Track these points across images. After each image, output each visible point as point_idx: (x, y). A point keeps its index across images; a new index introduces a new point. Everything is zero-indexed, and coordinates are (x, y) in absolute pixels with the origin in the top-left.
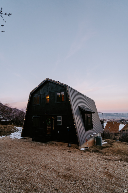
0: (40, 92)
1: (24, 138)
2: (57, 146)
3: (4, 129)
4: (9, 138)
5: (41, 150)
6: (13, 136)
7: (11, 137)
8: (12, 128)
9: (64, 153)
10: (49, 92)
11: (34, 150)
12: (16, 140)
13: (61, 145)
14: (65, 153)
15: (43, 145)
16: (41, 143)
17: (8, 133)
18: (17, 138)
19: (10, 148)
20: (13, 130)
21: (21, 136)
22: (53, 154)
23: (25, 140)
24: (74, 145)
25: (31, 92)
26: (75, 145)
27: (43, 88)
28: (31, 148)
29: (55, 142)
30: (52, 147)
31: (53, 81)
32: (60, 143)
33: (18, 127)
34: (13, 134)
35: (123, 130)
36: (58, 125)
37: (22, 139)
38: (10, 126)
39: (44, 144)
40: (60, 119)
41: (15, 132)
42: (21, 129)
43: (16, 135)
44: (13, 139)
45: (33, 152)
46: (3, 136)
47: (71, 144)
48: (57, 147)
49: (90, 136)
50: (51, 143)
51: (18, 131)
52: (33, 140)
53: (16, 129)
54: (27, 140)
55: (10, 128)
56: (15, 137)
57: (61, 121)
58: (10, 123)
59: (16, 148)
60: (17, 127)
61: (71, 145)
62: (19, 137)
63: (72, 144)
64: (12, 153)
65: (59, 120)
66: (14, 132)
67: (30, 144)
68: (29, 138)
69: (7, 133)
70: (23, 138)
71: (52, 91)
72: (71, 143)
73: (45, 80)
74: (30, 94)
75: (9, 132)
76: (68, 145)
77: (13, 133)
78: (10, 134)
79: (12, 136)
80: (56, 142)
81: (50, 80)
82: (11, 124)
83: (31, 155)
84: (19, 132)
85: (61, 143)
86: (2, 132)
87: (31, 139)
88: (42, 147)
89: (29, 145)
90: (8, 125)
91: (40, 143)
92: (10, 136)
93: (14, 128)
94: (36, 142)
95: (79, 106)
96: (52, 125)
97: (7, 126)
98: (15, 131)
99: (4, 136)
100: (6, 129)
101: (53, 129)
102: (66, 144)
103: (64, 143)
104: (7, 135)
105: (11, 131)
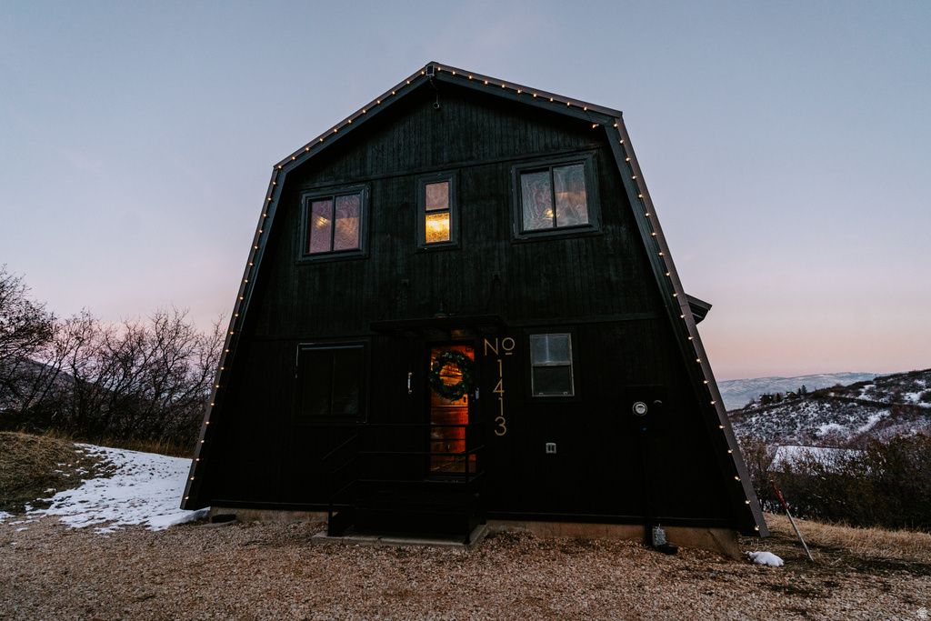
0: (363, 165)
4: (61, 529)
6: (80, 508)
7: (69, 522)
8: (55, 455)
10: (451, 161)
16: (435, 546)
17: (29, 494)
18: (143, 525)
20: (66, 469)
24: (690, 531)
25: (287, 163)
26: (703, 531)
32: (566, 527)
33: (102, 449)
34: (75, 494)
36: (541, 394)
37: (190, 524)
38: (39, 438)
39: (457, 549)
41: (90, 484)
42: (127, 458)
44: (103, 530)
47: (671, 529)
51: (108, 476)
53: (88, 463)
55: (39, 452)
56: (107, 516)
57: (569, 362)
60: (94, 449)
61: (667, 534)
63: (677, 531)
65: (548, 362)
66: (75, 483)
69: (19, 488)
70: (202, 519)
71: (471, 158)
72: (664, 524)
75: (38, 484)
77: (70, 492)
78: (49, 495)
79: (67, 509)
80: (533, 529)
84: (115, 479)
85: (579, 528)
90: (23, 436)
91: (414, 545)
92: (49, 512)
93: (76, 457)
96: (489, 397)
97: (8, 440)
98: (85, 477)
101: (501, 430)
102: (620, 530)
103: (603, 527)
104: (24, 511)
105: (52, 478)
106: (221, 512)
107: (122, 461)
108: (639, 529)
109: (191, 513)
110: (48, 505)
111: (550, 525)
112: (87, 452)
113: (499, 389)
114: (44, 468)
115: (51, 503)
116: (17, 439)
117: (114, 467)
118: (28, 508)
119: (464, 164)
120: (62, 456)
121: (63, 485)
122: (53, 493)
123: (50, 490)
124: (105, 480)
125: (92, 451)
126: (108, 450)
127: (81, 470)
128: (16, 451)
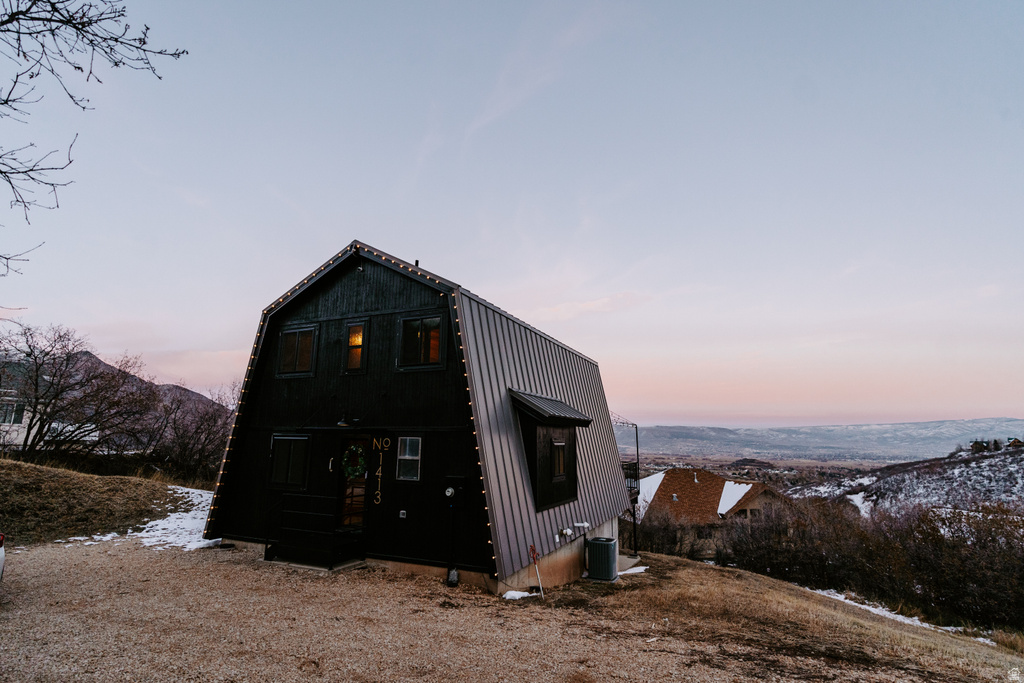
0: (316, 310)
1: (223, 546)
2: (392, 580)
3: (105, 496)
4: (138, 546)
5: (309, 599)
6: (158, 533)
7: (147, 542)
8: (153, 494)
9: (417, 611)
10: (366, 311)
11: (268, 599)
12: (177, 552)
13: (411, 577)
14: (423, 611)
15: (318, 578)
16: (312, 570)
17: (132, 522)
18: (183, 547)
19: (140, 591)
20: (159, 505)
21: (206, 537)
22: (364, 614)
23: (228, 555)
24: (473, 573)
26: (479, 574)
27: (337, 290)
28: (257, 589)
29: (382, 565)
30: (365, 588)
31: (389, 258)
32: (408, 566)
33: (187, 490)
34: (160, 523)
35: (739, 510)
36: (402, 478)
37: (209, 548)
38: (145, 481)
39: (323, 572)
40: (414, 452)
41: (173, 516)
42: (204, 498)
43: (179, 531)
44: (160, 548)
45: (262, 609)
46: (103, 534)
47: (461, 571)
48: (388, 588)
49: (557, 537)
50: (362, 568)
51: (187, 511)
52: (269, 556)
53: (175, 500)
54: (238, 556)
55: (143, 492)
56: (169, 540)
57: (418, 458)
58: (144, 465)
59: (177, 592)
60: (181, 490)
61: (459, 575)
62: (197, 542)
63: (465, 573)
64: (152, 616)
65: (407, 457)
66: (163, 515)
67: (252, 574)
68: (249, 544)
69: (127, 517)
70: (216, 546)
71: (377, 309)
72: (458, 568)
73: (345, 252)
74: (265, 316)
75: (139, 515)
76: (445, 577)
77: (158, 522)
78: (145, 523)
79: (151, 533)
80: (390, 566)
81: (371, 250)
82: (148, 473)
83: (252, 620)
84: (192, 513)
85: (415, 567)
86: (97, 512)
87: (260, 548)
88: (310, 588)
89: (247, 577)
90: (135, 479)
91: (302, 568)
92: (140, 535)
93: (167, 496)
94: (283, 564)
95: (510, 390)
96: (373, 478)
97: (124, 483)
98: (171, 511)
99: (109, 537)
100: (118, 499)
101: (378, 500)
102: (436, 570)
103: (427, 568)
104: (126, 532)
105: (148, 511)
106: (227, 542)
107: (200, 499)
108: (445, 570)
109: (207, 541)
110: (141, 530)
111: (399, 564)
112: (175, 493)
113: (379, 473)
114: (144, 504)
115: (144, 528)
116: (129, 482)
117: (193, 504)
118: (130, 531)
119: (373, 313)
120: (158, 495)
121: (154, 516)
122: (148, 522)
123: (146, 520)
124: (185, 514)
125: (180, 492)
126: (191, 490)
127: (169, 506)
128: (128, 491)
